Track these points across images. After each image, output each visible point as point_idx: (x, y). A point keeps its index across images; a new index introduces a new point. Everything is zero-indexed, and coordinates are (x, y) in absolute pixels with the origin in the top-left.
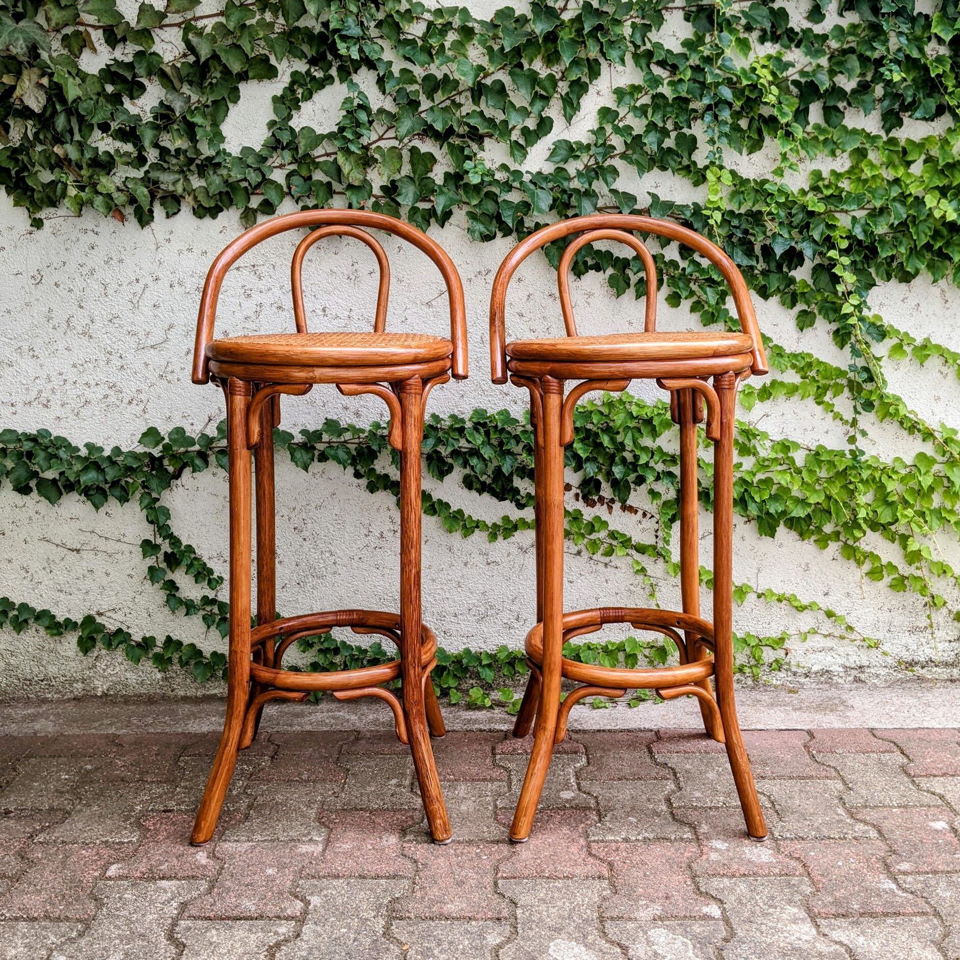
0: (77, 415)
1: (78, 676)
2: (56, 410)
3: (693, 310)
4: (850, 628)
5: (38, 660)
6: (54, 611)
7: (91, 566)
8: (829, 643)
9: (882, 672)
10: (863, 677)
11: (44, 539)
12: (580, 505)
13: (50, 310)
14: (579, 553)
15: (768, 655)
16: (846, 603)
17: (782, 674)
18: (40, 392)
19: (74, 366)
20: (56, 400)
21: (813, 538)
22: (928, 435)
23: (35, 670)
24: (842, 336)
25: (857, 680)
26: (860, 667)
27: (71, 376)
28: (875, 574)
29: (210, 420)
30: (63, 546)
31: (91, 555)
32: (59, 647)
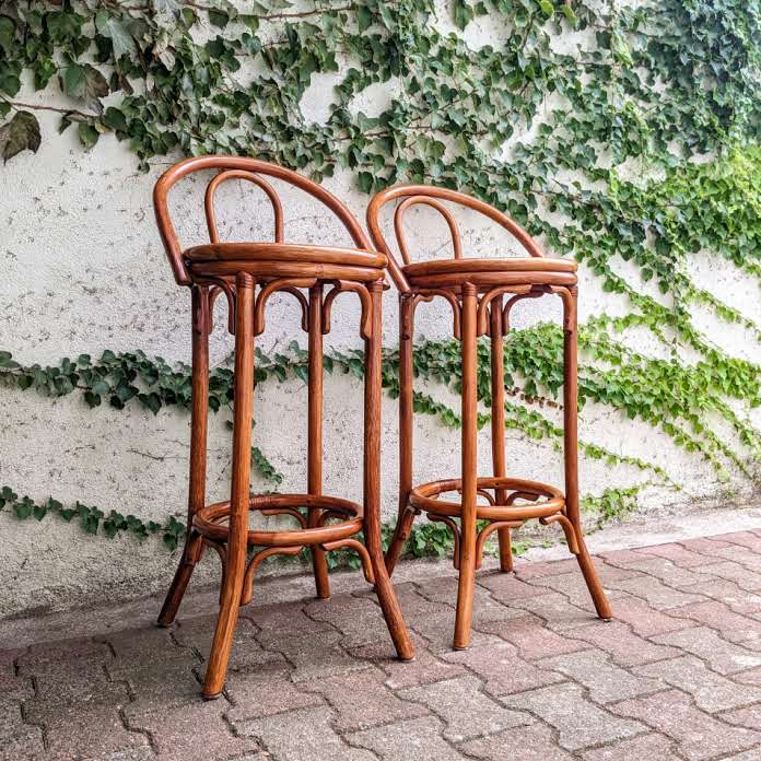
0: (168, 337)
1: (155, 574)
2: (149, 333)
3: (589, 265)
4: (667, 479)
5: (118, 564)
6: (138, 516)
7: (173, 472)
8: (656, 490)
9: (683, 506)
10: (673, 510)
11: (132, 450)
12: (524, 403)
13: (150, 245)
14: (522, 439)
15: (627, 501)
16: (664, 462)
17: (633, 514)
18: (136, 316)
19: (167, 294)
20: (149, 324)
21: (651, 419)
22: (704, 350)
23: (116, 574)
24: (664, 286)
25: (671, 513)
26: (672, 504)
27: (164, 303)
28: (679, 442)
29: (277, 342)
30: (149, 455)
31: (174, 461)
32: (139, 549)
